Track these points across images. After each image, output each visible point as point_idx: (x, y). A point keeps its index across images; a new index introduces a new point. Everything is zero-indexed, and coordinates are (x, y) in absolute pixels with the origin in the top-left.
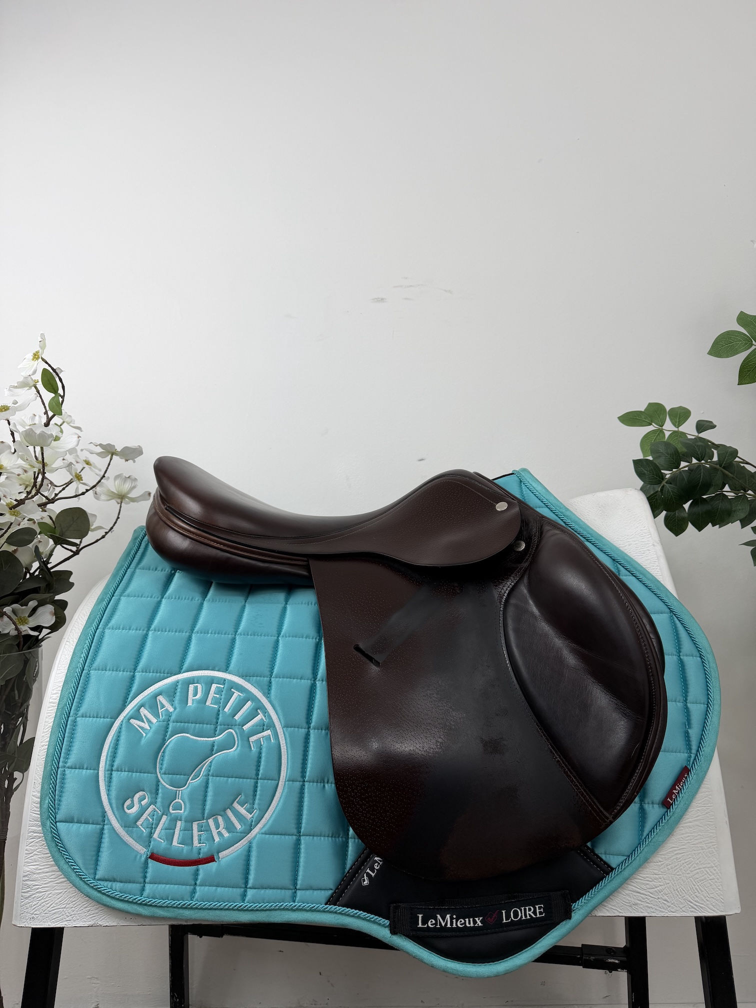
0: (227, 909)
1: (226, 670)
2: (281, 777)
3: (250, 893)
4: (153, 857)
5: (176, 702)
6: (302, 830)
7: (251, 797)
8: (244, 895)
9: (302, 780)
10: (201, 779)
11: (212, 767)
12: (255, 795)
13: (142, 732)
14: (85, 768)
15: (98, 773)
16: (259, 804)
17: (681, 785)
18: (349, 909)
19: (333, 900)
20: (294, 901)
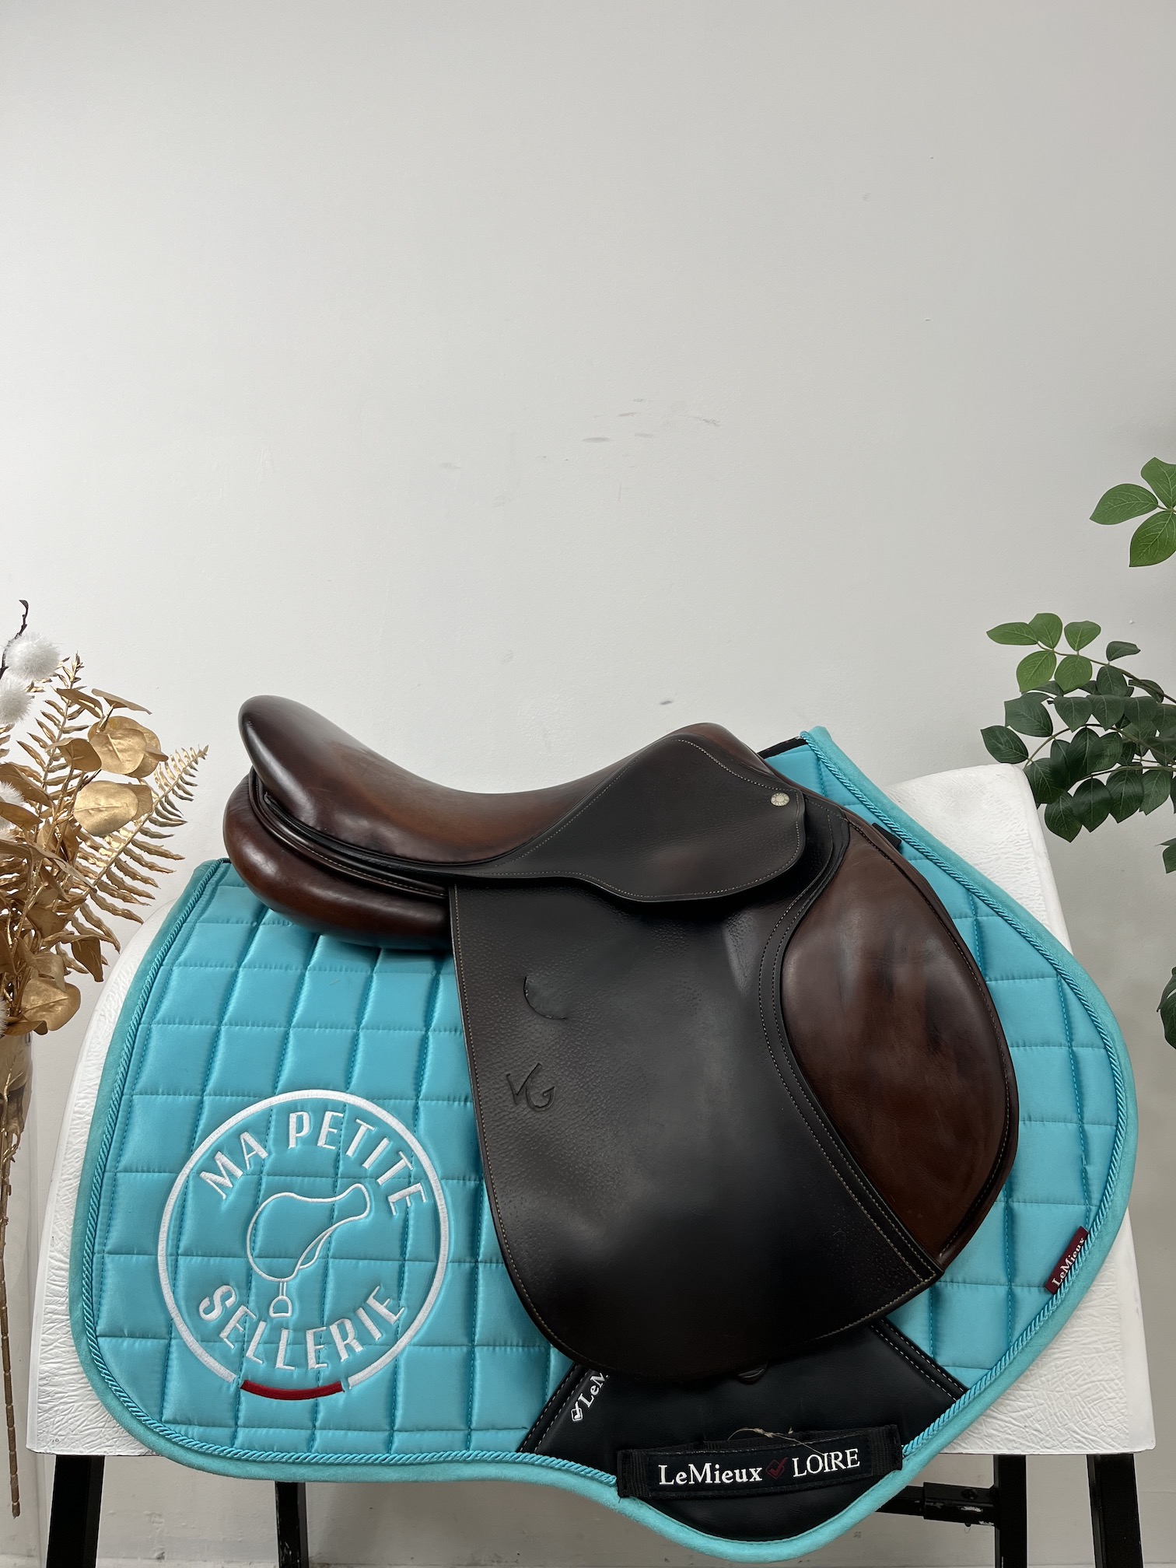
0: (365, 1464)
1: (345, 1088)
2: (441, 1256)
3: (399, 1439)
4: (249, 1386)
5: (270, 1143)
6: (477, 1337)
7: (396, 1289)
8: (389, 1442)
9: (473, 1261)
10: (317, 1263)
11: (333, 1244)
12: (400, 1285)
13: (221, 1193)
14: (135, 1252)
15: (156, 1259)
16: (407, 1300)
17: (1075, 1256)
18: (553, 1458)
19: (529, 1445)
20: (468, 1448)
